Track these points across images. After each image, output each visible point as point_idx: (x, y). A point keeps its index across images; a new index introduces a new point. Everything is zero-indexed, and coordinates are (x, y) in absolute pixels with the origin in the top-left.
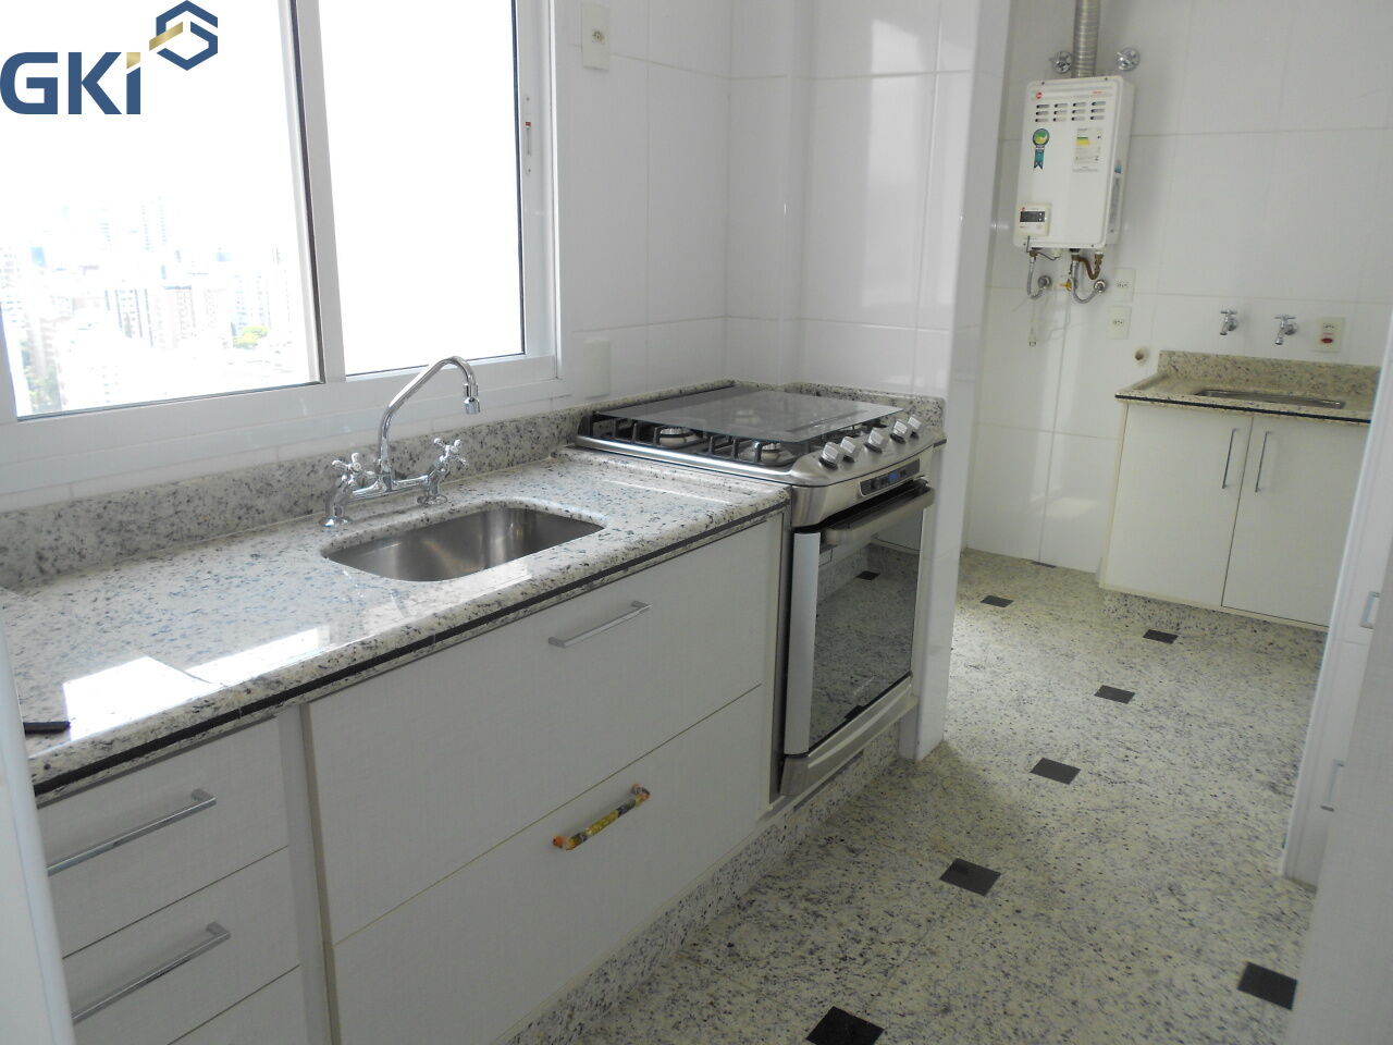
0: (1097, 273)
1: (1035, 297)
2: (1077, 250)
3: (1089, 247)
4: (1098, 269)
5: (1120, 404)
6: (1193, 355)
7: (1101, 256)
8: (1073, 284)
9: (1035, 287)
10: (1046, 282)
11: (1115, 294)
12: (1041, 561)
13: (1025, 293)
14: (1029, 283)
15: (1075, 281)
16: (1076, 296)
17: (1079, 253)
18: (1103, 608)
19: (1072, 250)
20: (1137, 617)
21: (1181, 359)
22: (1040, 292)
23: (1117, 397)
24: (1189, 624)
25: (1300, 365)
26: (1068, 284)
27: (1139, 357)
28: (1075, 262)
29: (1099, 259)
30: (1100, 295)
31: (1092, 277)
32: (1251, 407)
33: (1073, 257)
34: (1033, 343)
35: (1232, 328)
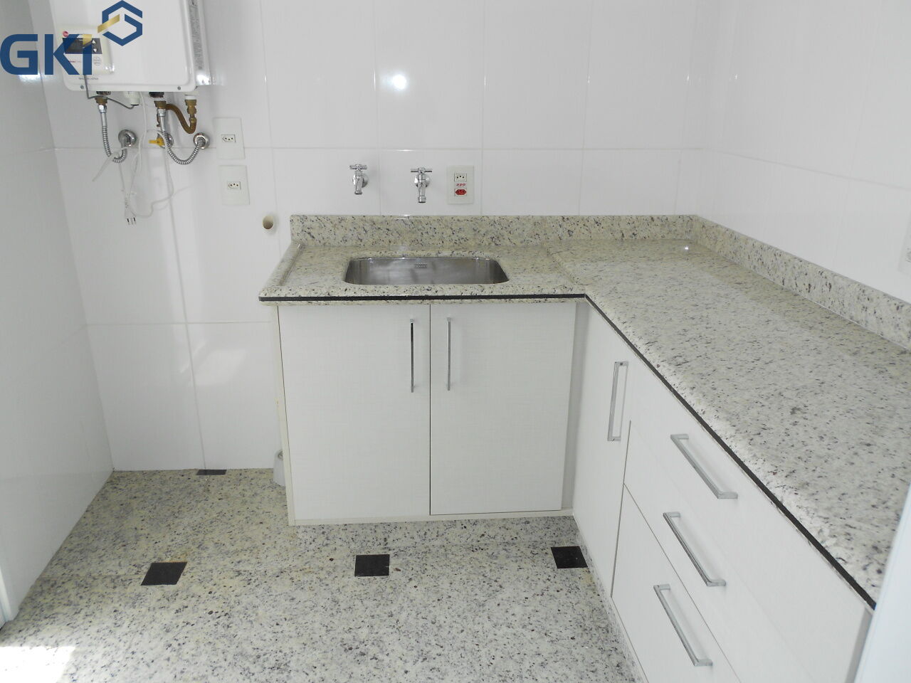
0: (194, 125)
1: (119, 159)
2: (160, 94)
3: (175, 90)
4: (193, 118)
5: (269, 308)
6: (328, 218)
7: (194, 102)
8: (166, 139)
9: (116, 146)
10: (128, 138)
11: (220, 149)
12: (208, 468)
13: (103, 153)
14: (106, 140)
15: (168, 135)
16: (174, 157)
17: (165, 98)
18: (299, 541)
19: (153, 94)
20: (339, 542)
21: (316, 225)
22: (124, 152)
23: (263, 299)
24: (397, 536)
25: (440, 220)
26: (159, 141)
27: (268, 225)
28: (161, 112)
29: (192, 105)
30: (203, 153)
31: (190, 129)
32: (429, 294)
33: (157, 104)
34: (132, 220)
35: (364, 184)
